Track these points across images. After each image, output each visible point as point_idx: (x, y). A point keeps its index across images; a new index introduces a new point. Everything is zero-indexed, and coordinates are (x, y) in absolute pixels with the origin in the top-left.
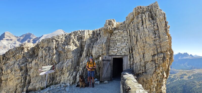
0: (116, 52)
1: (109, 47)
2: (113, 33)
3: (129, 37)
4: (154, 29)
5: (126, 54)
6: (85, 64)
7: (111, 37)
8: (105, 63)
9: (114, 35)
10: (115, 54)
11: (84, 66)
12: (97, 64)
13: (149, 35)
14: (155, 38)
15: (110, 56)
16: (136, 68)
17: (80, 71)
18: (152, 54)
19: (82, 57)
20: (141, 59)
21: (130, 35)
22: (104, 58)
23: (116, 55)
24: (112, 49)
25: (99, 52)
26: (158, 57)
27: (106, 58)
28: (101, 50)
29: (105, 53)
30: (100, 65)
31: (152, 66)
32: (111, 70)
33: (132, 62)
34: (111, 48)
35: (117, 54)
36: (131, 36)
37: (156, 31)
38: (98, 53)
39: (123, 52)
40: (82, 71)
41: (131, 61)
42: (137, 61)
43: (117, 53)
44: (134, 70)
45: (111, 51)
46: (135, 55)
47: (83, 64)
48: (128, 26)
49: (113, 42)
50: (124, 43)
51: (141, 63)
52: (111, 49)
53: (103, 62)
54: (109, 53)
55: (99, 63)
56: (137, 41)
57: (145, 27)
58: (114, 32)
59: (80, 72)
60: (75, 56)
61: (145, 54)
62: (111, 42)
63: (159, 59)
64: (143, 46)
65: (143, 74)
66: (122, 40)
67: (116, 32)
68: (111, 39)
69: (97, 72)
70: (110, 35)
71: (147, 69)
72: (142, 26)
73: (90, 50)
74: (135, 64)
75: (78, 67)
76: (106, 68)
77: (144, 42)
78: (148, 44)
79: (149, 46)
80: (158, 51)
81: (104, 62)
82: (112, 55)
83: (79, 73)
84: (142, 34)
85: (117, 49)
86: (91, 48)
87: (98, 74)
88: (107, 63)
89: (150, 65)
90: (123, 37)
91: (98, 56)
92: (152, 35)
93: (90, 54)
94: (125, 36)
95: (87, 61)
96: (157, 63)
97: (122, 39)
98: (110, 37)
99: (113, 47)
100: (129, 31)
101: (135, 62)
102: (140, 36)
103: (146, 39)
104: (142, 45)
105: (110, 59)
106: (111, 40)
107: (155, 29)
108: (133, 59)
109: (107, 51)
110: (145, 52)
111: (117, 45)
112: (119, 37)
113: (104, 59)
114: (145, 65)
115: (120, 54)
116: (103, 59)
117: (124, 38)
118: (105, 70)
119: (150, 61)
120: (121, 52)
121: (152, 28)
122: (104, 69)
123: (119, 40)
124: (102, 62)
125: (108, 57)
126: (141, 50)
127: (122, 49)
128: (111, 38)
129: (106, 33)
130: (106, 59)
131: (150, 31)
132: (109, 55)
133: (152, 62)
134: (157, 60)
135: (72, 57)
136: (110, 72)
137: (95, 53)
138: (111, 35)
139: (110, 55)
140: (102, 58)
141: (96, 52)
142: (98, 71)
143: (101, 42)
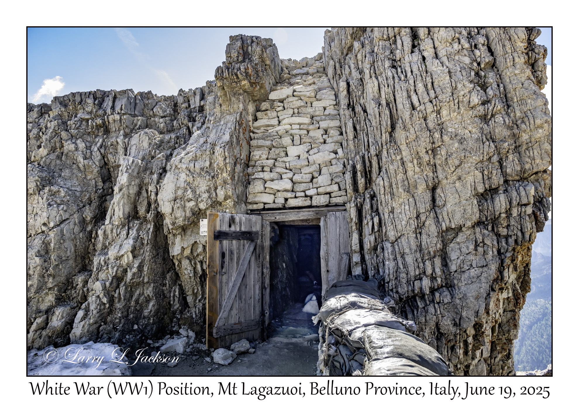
0: (286, 191)
1: (250, 170)
2: (266, 98)
3: (348, 113)
4: (475, 64)
5: (334, 201)
6: (119, 258)
7: (256, 119)
8: (231, 252)
9: (272, 107)
10: (280, 201)
11: (112, 272)
12: (188, 258)
13: (454, 89)
14: (483, 103)
15: (252, 212)
16: (398, 268)
17: (92, 299)
18: (475, 189)
19: (107, 222)
20: (423, 218)
21: (351, 106)
22: (222, 221)
23: (284, 208)
24: (267, 175)
25: (194, 191)
26: (510, 203)
27: (232, 221)
28: (203, 185)
29: (226, 199)
30: (201, 262)
31: (480, 249)
32: (263, 283)
33: (372, 238)
34: (261, 175)
35: (292, 203)
36: (358, 109)
37: (483, 74)
38: (190, 200)
39: (320, 190)
40: (105, 300)
41: (367, 230)
42: (399, 227)
43: (289, 195)
44: (387, 280)
45: (257, 187)
46: (388, 197)
47: (112, 260)
48: (338, 65)
49: (268, 143)
50: (322, 147)
51: (424, 237)
52: (256, 176)
53: (218, 242)
54: (249, 201)
55: (200, 249)
56: (393, 127)
57: (429, 53)
58: (273, 96)
59: (92, 307)
60: (62, 222)
61: (438, 191)
62: (261, 142)
63: (515, 212)
64: (429, 147)
65: (437, 295)
66: (311, 134)
67: (281, 97)
68: (258, 128)
69: (190, 299)
70: (251, 108)
71: (453, 268)
72: (412, 52)
73: (147, 184)
74: (387, 245)
75: (79, 279)
76: (234, 275)
77: (431, 125)
78: (451, 138)
79: (456, 145)
80: (509, 170)
81: (221, 243)
82: (264, 209)
83: (87, 310)
84: (420, 86)
85: (290, 175)
86: (155, 177)
87: (193, 310)
88: (239, 249)
89: (472, 247)
90: (318, 118)
91: (188, 214)
92: (470, 92)
93: (149, 204)
94: (327, 112)
95: (131, 241)
96: (504, 232)
97: (311, 127)
98: (250, 118)
99: (267, 169)
100: (348, 84)
101: (392, 235)
102: (409, 97)
103: (438, 112)
104: (424, 144)
105: (254, 230)
106: (256, 136)
107: (479, 64)
108: (376, 220)
109: (240, 189)
110: (441, 176)
111: (287, 155)
112: (296, 120)
113: (225, 228)
114: (445, 245)
115: (308, 203)
116: (218, 228)
117: (324, 124)
118: (231, 285)
119: (469, 224)
120: (308, 193)
121: (467, 60)
122: (227, 283)
123: (297, 132)
124: (212, 246)
125: (244, 217)
126: (417, 169)
127: (313, 178)
128: (257, 124)
129: (233, 99)
130: (233, 228)
131: (458, 74)
132: (250, 207)
133: (478, 230)
134: (504, 215)
135: (44, 228)
136: (257, 297)
137: (172, 196)
138: (258, 110)
139: (255, 207)
140: (212, 224)
141: (180, 193)
142: (195, 295)
143: (206, 142)
